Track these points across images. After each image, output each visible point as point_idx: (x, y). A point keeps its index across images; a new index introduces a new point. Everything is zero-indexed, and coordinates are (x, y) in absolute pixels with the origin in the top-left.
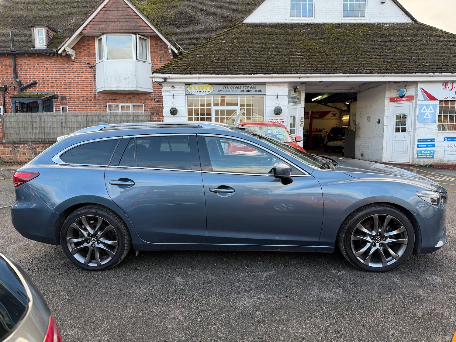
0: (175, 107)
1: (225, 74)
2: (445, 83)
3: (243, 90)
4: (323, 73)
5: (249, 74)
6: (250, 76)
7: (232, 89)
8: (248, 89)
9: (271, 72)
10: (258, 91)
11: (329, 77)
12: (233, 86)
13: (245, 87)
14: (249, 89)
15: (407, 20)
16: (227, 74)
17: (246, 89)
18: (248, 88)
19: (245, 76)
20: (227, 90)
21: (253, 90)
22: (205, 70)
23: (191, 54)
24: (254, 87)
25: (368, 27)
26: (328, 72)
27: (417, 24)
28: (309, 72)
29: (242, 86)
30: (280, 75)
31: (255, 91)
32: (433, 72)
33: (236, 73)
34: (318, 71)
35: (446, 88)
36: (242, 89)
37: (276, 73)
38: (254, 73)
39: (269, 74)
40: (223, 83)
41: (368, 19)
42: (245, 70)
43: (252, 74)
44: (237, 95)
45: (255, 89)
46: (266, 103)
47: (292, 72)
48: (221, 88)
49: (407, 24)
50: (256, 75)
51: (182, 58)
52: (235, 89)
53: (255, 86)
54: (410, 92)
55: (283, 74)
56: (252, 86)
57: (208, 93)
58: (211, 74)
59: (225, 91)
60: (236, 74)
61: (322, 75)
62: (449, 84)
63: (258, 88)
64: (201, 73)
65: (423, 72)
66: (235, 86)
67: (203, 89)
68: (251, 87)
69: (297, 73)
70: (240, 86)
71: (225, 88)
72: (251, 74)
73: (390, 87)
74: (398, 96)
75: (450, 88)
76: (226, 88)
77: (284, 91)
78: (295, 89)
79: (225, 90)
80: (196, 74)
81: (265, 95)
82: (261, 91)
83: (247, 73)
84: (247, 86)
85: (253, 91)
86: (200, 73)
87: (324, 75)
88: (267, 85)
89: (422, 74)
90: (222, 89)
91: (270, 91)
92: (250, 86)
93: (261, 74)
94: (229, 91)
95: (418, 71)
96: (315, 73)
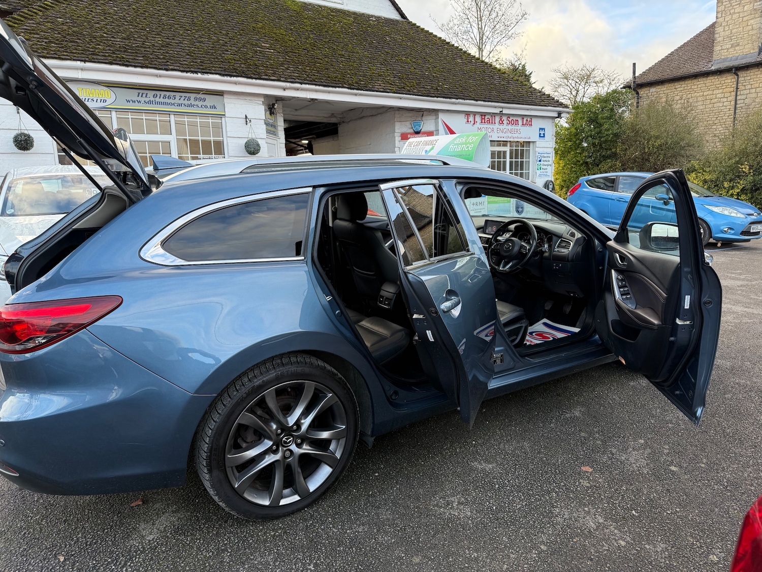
0: (26, 132)
1: (142, 67)
2: (467, 114)
3: (180, 102)
4: (319, 85)
5: (192, 72)
6: (195, 75)
7: (157, 99)
8: (189, 102)
9: (235, 74)
10: (209, 107)
11: (329, 92)
12: (158, 93)
13: (183, 98)
14: (192, 102)
15: (395, 16)
16: (147, 67)
17: (186, 102)
18: (189, 99)
19: (184, 74)
20: (147, 100)
21: (200, 104)
22: (92, 54)
23: (40, 13)
24: (200, 99)
25: (350, 16)
26: (326, 84)
27: (409, 23)
28: (297, 80)
29: (178, 95)
30: (250, 81)
31: (203, 107)
32: (455, 97)
33: (167, 67)
34: (311, 81)
35: (468, 121)
36: (177, 101)
37: (243, 75)
38: (203, 71)
39: (231, 76)
40: (136, 86)
41: (345, 4)
42: (180, 62)
43: (200, 72)
44: (169, 113)
45: (204, 104)
46: (227, 132)
47: (271, 78)
48: (133, 94)
49: (397, 21)
50: (206, 76)
51: (22, 21)
52: (162, 100)
53: (203, 96)
54: (428, 125)
55: (256, 79)
56: (199, 96)
57: (102, 105)
58: (111, 63)
59: (143, 102)
60: (167, 70)
61: (317, 87)
62: (471, 115)
63: (210, 100)
64: (87, 59)
65: (445, 96)
66: (163, 93)
67: (91, 96)
68: (196, 99)
69: (279, 80)
70: (172, 94)
71: (142, 96)
72: (196, 72)
73: (400, 117)
74: (411, 131)
75: (472, 123)
76: (144, 95)
77: (258, 111)
78: (271, 110)
79: (143, 99)
80: (74, 60)
81: (224, 115)
82: (215, 108)
83: (188, 70)
84: (188, 95)
85: (200, 106)
86: (83, 59)
87: (321, 88)
88: (225, 96)
89: (444, 99)
90: (135, 98)
91: (234, 109)
92: (193, 96)
93: (216, 74)
94: (150, 102)
95: (439, 94)
96: (308, 84)
